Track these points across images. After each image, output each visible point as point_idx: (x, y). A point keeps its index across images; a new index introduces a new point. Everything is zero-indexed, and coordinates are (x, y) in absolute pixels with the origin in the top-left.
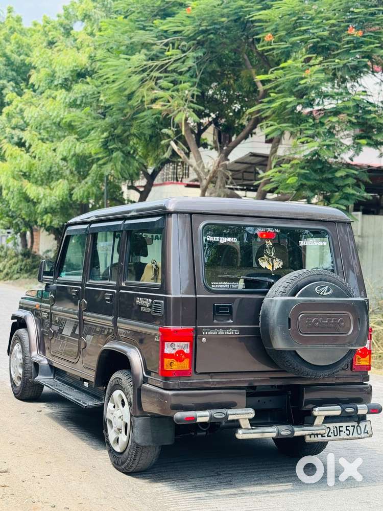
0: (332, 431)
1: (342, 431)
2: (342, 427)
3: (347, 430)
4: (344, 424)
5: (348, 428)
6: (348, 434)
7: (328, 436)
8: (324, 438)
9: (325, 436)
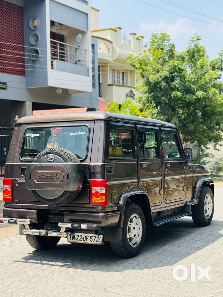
0: (83, 238)
1: (88, 238)
2: (88, 236)
3: (91, 238)
4: (90, 235)
5: (91, 237)
6: (91, 240)
7: (80, 240)
8: (77, 241)
9: (78, 240)
